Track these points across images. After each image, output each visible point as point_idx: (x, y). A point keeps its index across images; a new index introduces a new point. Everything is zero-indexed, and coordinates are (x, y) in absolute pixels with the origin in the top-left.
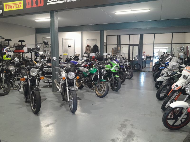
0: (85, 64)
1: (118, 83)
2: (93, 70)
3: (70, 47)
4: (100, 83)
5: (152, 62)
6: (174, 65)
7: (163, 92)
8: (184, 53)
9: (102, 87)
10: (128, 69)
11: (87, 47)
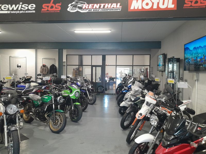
0: (37, 89)
1: (78, 113)
2: (47, 98)
3: (20, 66)
4: (56, 115)
5: (115, 84)
6: (137, 90)
7: (127, 120)
8: (145, 75)
9: (58, 120)
10: (91, 92)
11: (43, 68)
